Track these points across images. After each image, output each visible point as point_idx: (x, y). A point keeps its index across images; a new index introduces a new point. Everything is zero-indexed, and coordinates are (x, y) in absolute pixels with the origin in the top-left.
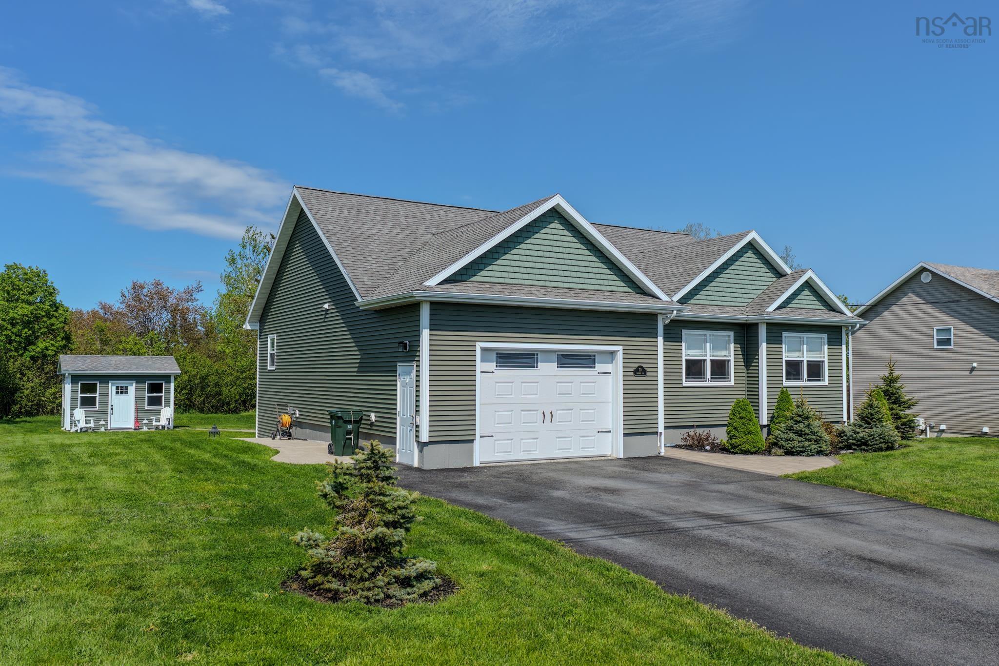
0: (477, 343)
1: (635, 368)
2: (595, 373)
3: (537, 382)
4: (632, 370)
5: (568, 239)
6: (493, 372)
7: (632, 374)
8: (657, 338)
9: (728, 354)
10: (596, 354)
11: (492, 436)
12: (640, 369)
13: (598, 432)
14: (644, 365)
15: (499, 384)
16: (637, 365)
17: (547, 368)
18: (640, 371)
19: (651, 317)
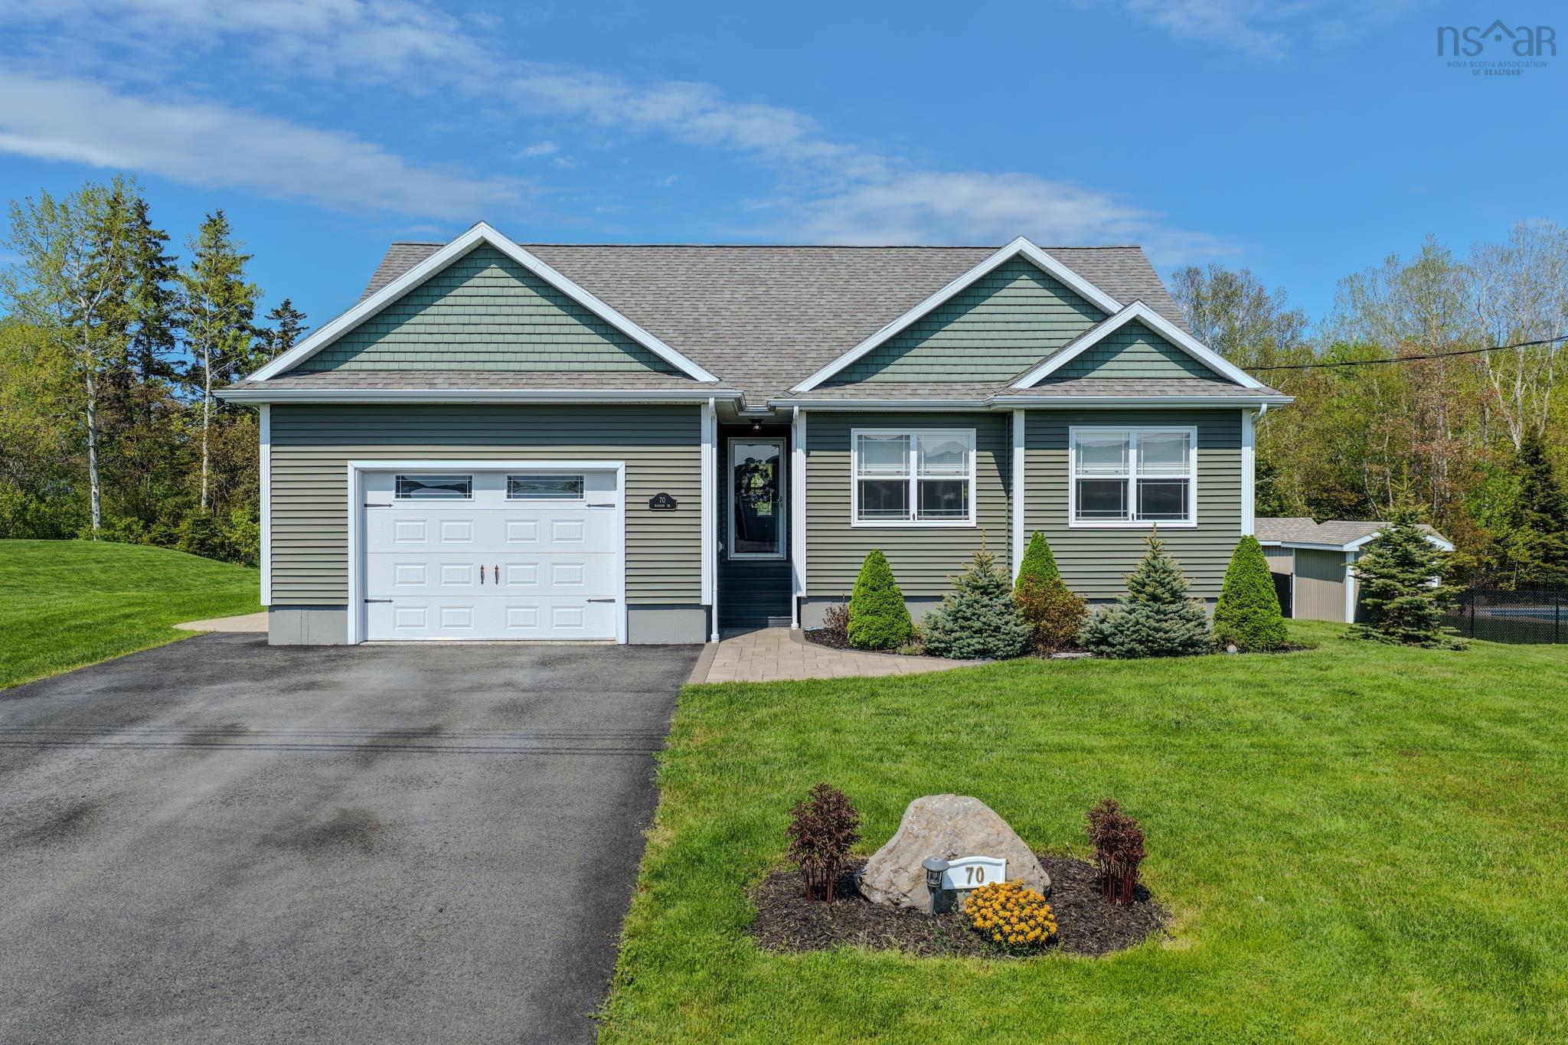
0: (350, 463)
1: (652, 498)
2: (583, 506)
3: (471, 521)
4: (647, 500)
5: (518, 291)
6: (390, 506)
7: (647, 507)
8: (700, 445)
9: (963, 470)
10: (585, 475)
11: (390, 601)
12: (663, 499)
13: (589, 601)
14: (670, 493)
15: (401, 524)
16: (656, 493)
17: (489, 500)
18: (663, 502)
19: (690, 411)
